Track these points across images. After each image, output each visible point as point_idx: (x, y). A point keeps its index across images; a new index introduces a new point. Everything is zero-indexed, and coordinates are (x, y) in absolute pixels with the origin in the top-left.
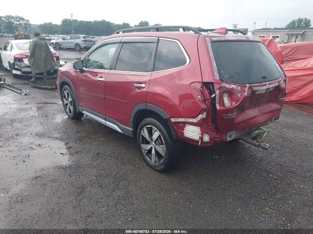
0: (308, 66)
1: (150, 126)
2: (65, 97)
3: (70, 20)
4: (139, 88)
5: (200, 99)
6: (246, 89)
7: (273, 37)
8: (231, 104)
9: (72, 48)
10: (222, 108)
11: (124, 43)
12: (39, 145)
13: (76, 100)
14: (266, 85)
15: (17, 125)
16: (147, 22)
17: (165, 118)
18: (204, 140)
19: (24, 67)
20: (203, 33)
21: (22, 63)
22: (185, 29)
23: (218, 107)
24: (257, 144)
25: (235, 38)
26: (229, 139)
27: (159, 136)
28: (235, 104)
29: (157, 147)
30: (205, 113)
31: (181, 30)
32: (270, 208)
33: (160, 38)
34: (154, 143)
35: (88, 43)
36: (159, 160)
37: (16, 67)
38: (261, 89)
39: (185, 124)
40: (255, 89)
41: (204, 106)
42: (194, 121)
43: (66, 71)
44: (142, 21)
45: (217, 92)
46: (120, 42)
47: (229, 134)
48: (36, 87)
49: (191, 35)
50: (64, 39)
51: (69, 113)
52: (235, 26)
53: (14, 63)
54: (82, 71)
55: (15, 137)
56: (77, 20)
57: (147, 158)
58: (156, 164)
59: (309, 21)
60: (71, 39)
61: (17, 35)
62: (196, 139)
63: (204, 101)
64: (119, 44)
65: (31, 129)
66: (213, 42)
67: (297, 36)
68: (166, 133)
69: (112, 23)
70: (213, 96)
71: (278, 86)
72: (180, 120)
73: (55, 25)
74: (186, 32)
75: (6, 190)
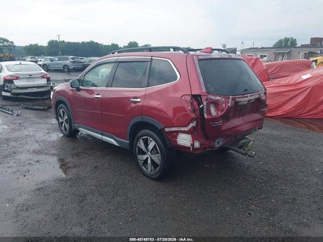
0: (291, 82)
1: (146, 137)
2: (60, 115)
3: (56, 41)
4: (135, 102)
5: (190, 109)
6: (230, 100)
7: (261, 56)
8: (217, 113)
9: (60, 70)
10: (210, 117)
11: (120, 62)
12: (37, 161)
13: (72, 118)
14: (248, 97)
15: (12, 144)
16: (136, 43)
17: (159, 128)
18: (195, 147)
19: (14, 89)
20: (191, 53)
21: (12, 84)
22: (175, 49)
23: (206, 116)
24: (243, 152)
25: (219, 57)
26: (217, 146)
27: (155, 146)
28: (220, 114)
29: (153, 157)
30: (195, 122)
31: (172, 50)
32: (255, 206)
33: (153, 58)
34: (149, 153)
35: (77, 64)
36: (155, 169)
37: (6, 89)
38: (244, 100)
39: (177, 132)
40: (238, 100)
41: (193, 116)
42: (186, 129)
43: (61, 91)
44: (131, 42)
45: (205, 103)
46: (116, 62)
47: (217, 141)
48: (27, 108)
49: (180, 54)
50: (52, 61)
51: (64, 132)
52: (224, 46)
53: (4, 84)
54: (79, 90)
55: (13, 154)
56: (63, 41)
57: (144, 168)
58: (152, 172)
59: (295, 40)
60: (59, 60)
61: (2, 57)
62: (188, 146)
63: (194, 111)
64: (115, 63)
65: (27, 147)
66: (200, 60)
67: (283, 55)
68: (161, 142)
69: (100, 44)
70: (201, 107)
71: (259, 98)
72: (174, 129)
73: (41, 46)
74: (176, 52)
75: (11, 201)
